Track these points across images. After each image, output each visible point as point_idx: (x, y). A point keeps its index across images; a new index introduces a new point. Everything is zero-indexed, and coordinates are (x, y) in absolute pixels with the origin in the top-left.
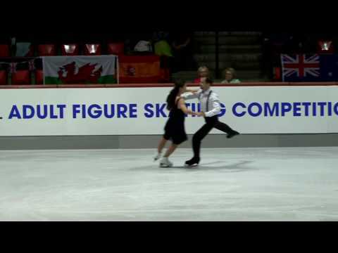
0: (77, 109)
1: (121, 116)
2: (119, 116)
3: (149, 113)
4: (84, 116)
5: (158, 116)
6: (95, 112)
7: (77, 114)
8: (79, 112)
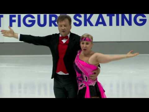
0: (13, 18)
1: (53, 25)
2: (50, 25)
3: (78, 23)
4: (19, 25)
5: (85, 25)
6: (30, 21)
7: (13, 23)
8: (15, 21)
